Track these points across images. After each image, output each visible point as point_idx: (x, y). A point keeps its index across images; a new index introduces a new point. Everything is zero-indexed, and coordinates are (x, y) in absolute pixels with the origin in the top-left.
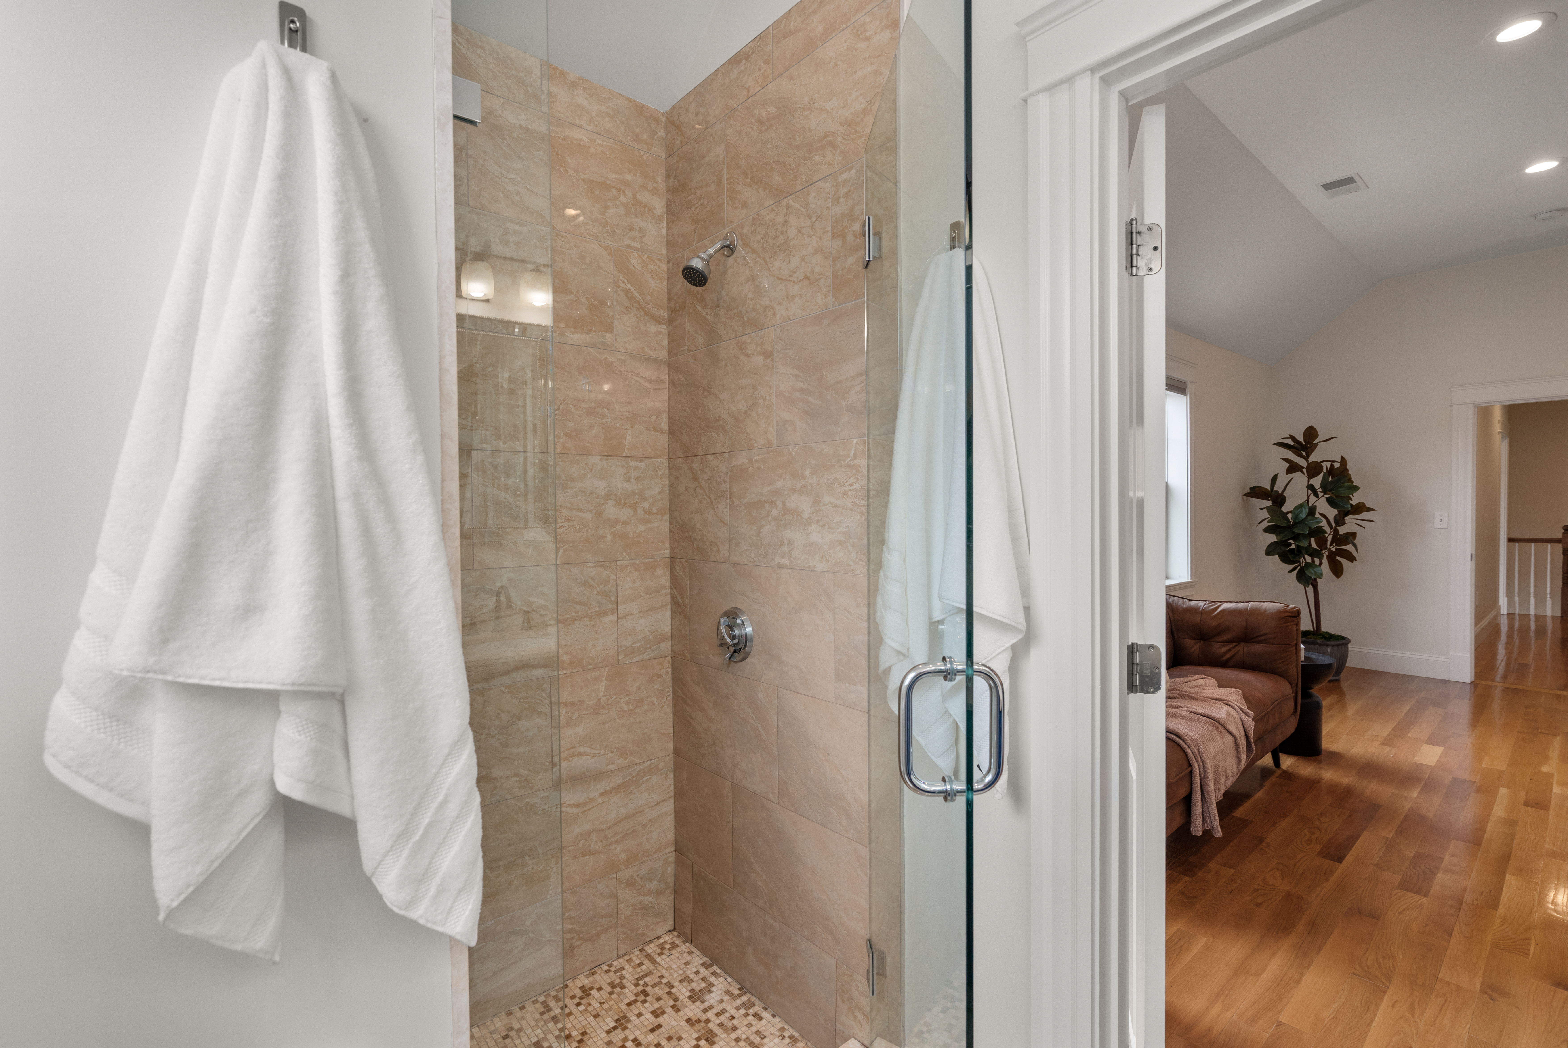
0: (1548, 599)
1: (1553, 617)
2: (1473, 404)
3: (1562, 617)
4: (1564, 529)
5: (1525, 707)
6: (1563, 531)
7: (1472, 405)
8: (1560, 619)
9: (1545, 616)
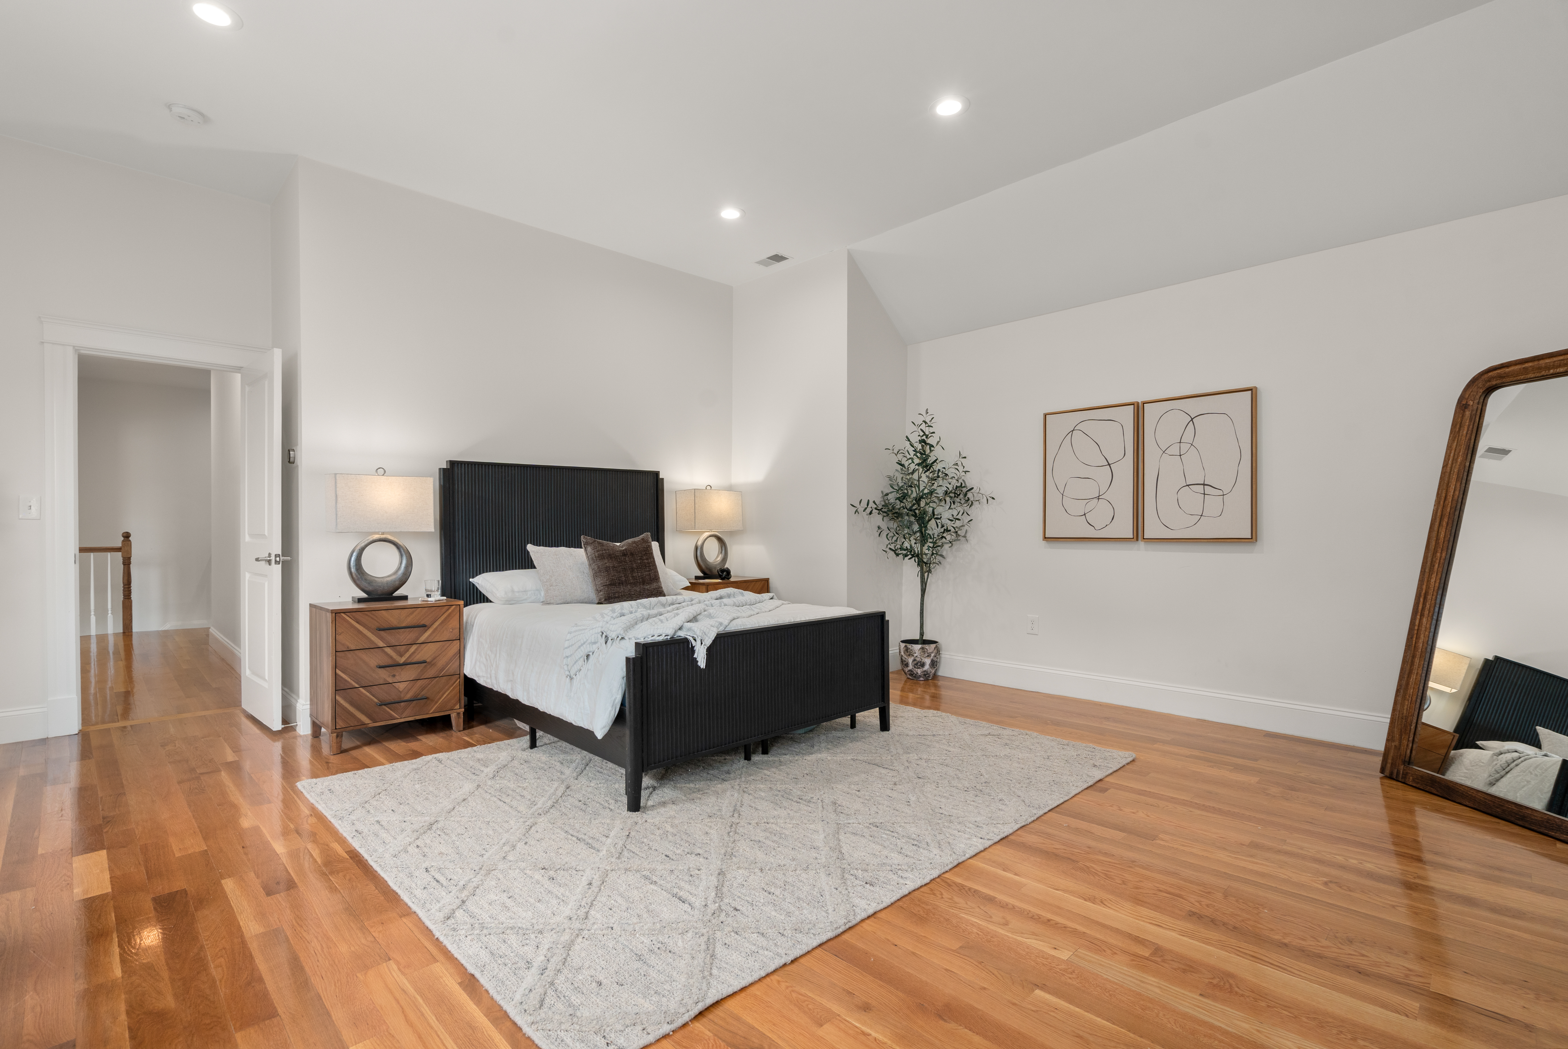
0: (110, 615)
1: (116, 635)
2: (74, 347)
3: (124, 633)
4: (123, 536)
5: (162, 746)
6: (123, 539)
7: (72, 348)
8: (122, 634)
9: (107, 635)
